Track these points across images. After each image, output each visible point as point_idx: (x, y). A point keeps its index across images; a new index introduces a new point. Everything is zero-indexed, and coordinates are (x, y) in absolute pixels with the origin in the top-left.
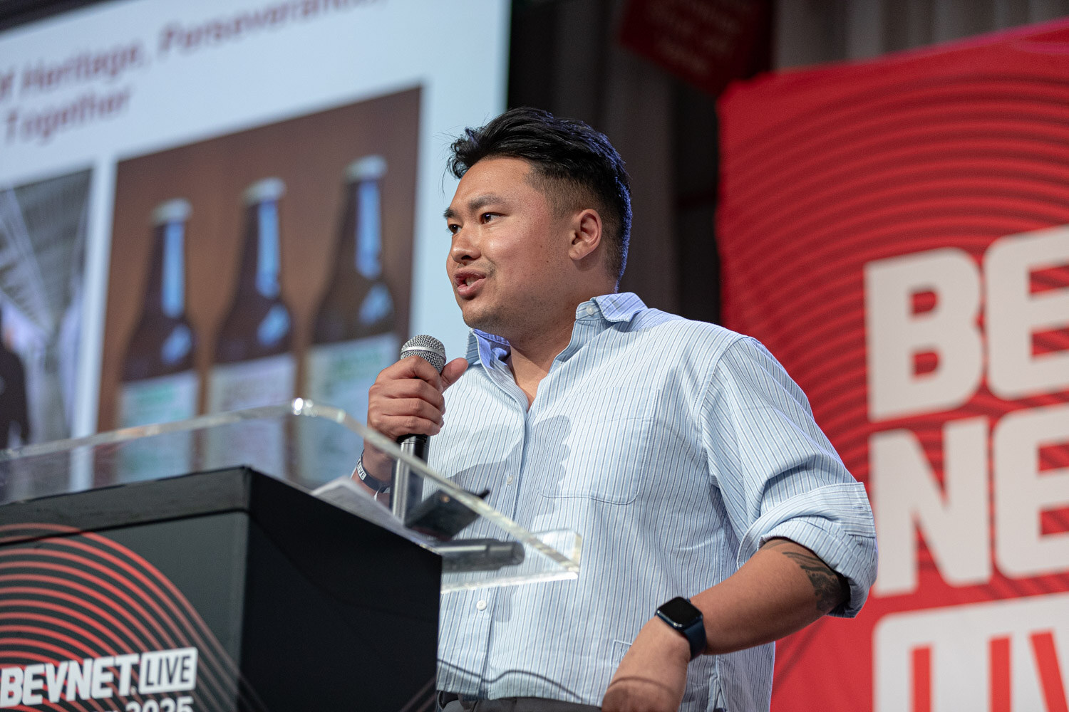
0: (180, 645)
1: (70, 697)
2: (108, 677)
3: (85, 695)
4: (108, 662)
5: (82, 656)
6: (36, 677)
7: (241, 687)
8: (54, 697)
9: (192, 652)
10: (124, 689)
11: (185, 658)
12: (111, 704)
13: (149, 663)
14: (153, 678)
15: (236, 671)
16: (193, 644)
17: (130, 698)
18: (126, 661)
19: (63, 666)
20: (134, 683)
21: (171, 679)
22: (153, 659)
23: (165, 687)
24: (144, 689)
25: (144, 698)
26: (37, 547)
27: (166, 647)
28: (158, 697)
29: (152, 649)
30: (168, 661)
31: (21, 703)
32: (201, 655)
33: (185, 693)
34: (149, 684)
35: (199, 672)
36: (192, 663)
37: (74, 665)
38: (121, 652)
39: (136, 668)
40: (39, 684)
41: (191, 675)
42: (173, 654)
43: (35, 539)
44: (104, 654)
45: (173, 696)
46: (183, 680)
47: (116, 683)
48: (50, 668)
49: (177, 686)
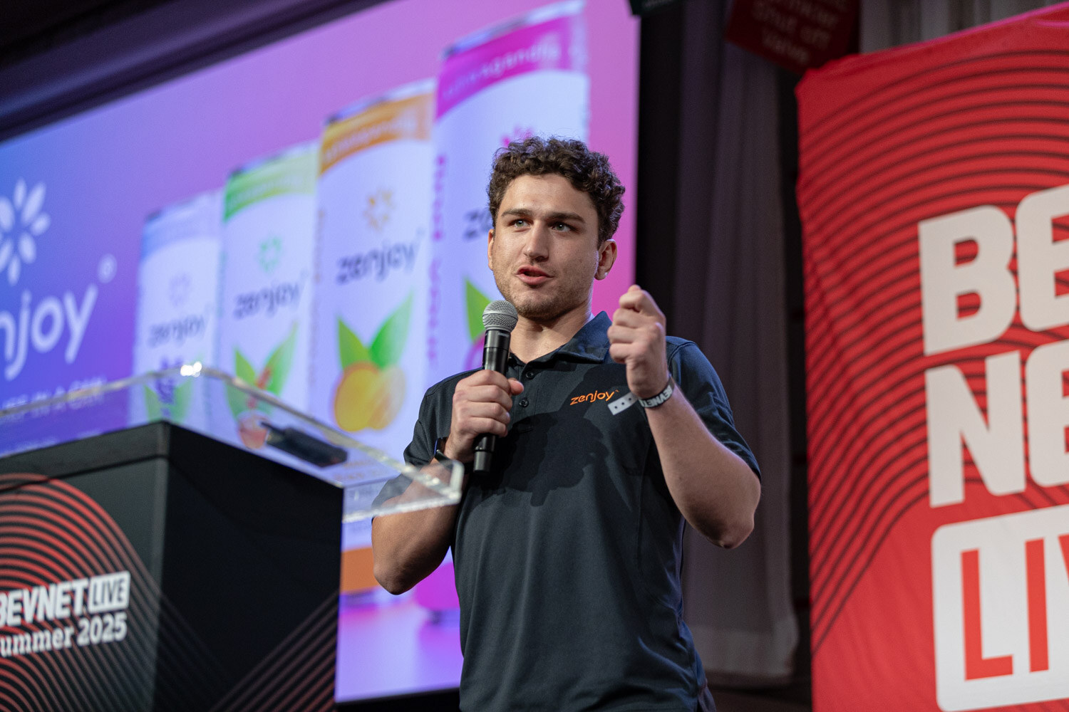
0: (117, 570)
1: (40, 617)
2: (67, 600)
3: (50, 616)
4: (65, 586)
5: (48, 582)
6: (16, 601)
7: (162, 604)
8: (29, 618)
9: (125, 576)
10: (78, 609)
11: (121, 581)
12: (69, 622)
13: (95, 587)
14: (99, 598)
15: (158, 591)
16: (126, 568)
17: (82, 616)
18: (79, 585)
19: (35, 591)
20: (85, 603)
21: (111, 598)
22: (98, 582)
23: (107, 606)
24: (92, 608)
25: (90, 616)
26: (19, 493)
27: (107, 572)
28: (101, 615)
29: (97, 574)
30: (109, 585)
31: (6, 625)
32: (133, 579)
33: (120, 611)
34: (95, 603)
35: (132, 594)
36: (126, 585)
37: (43, 590)
38: (75, 577)
39: (86, 591)
40: (18, 608)
41: (125, 595)
42: (112, 578)
43: (16, 487)
44: (63, 579)
45: (112, 613)
46: (120, 599)
47: (72, 604)
48: (26, 593)
49: (115, 605)
